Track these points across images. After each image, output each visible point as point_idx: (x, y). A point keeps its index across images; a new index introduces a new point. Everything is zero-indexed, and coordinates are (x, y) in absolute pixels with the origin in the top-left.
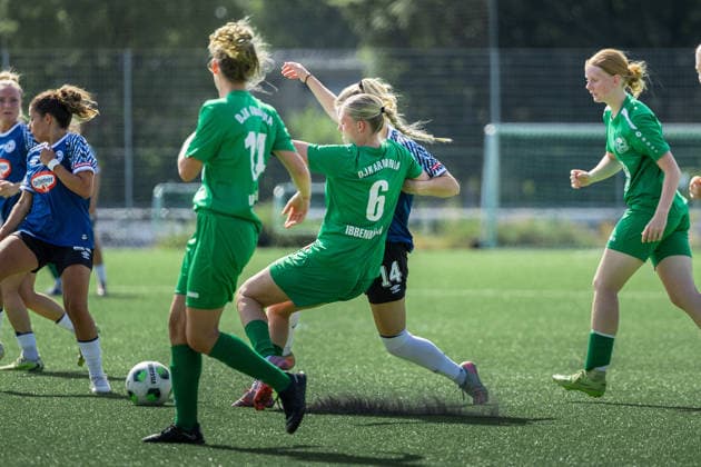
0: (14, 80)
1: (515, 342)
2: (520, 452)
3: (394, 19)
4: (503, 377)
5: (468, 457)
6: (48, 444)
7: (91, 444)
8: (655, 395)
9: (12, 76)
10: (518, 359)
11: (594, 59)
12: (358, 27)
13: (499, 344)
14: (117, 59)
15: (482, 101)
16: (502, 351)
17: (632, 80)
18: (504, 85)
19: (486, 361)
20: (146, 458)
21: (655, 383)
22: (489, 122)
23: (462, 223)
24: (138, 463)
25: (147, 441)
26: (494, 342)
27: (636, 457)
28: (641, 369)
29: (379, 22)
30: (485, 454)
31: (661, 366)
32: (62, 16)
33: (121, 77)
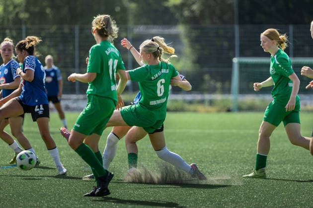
0: (11, 41)
1: (246, 153)
2: (248, 201)
3: (193, 12)
4: (241, 168)
5: (225, 203)
6: (42, 197)
7: (61, 197)
8: (307, 176)
9: (10, 40)
10: (247, 160)
11: (264, 33)
12: (177, 15)
13: (239, 153)
14: (72, 30)
15: (232, 48)
16: (240, 156)
17: (281, 42)
18: (241, 41)
19: (233, 161)
20: (85, 203)
21: (307, 171)
22: (234, 57)
23: (223, 101)
24: (82, 206)
25: (86, 196)
26: (237, 153)
27: (298, 203)
28: (301, 164)
29: (186, 13)
30: (233, 201)
31: (309, 163)
32: (48, 11)
33: (74, 37)
